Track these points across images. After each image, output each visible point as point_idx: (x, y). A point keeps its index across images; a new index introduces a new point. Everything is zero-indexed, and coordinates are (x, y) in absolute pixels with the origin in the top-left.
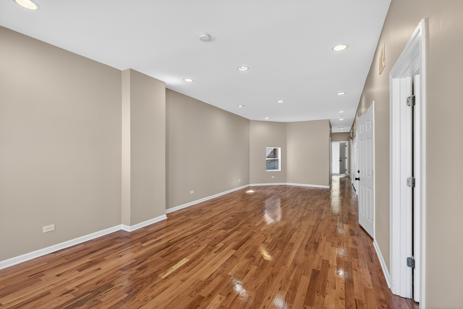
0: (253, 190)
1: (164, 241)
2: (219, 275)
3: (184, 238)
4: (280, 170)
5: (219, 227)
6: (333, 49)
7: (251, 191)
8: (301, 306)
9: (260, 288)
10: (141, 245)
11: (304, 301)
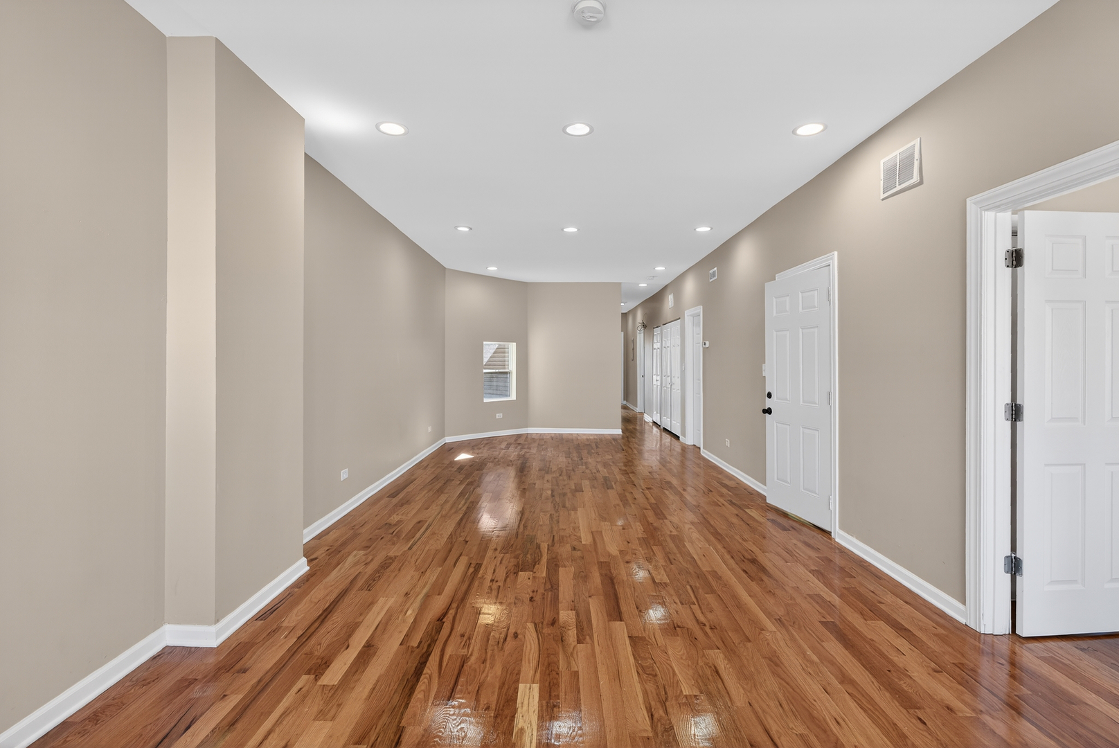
0: (467, 452)
1: (390, 649)
2: (667, 704)
3: (441, 619)
4: (513, 397)
5: (503, 567)
6: (794, 132)
7: (463, 457)
8: (907, 716)
9: (792, 703)
10: (319, 683)
11: (895, 701)
